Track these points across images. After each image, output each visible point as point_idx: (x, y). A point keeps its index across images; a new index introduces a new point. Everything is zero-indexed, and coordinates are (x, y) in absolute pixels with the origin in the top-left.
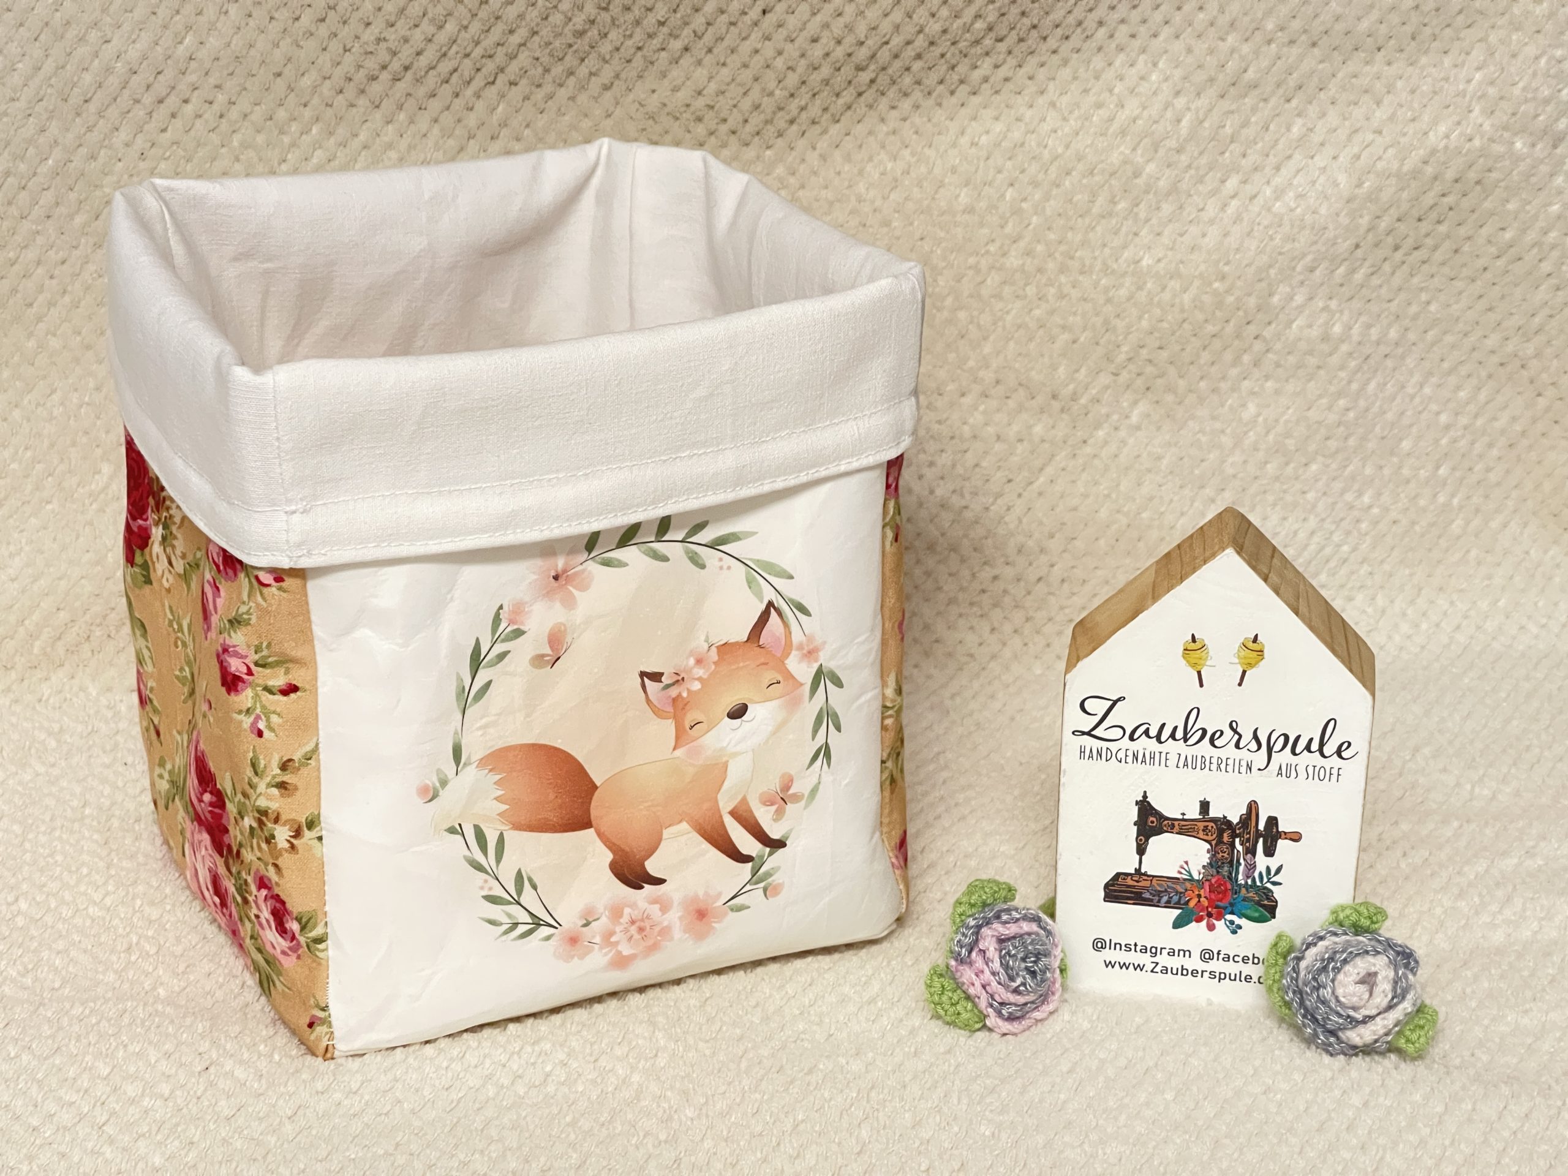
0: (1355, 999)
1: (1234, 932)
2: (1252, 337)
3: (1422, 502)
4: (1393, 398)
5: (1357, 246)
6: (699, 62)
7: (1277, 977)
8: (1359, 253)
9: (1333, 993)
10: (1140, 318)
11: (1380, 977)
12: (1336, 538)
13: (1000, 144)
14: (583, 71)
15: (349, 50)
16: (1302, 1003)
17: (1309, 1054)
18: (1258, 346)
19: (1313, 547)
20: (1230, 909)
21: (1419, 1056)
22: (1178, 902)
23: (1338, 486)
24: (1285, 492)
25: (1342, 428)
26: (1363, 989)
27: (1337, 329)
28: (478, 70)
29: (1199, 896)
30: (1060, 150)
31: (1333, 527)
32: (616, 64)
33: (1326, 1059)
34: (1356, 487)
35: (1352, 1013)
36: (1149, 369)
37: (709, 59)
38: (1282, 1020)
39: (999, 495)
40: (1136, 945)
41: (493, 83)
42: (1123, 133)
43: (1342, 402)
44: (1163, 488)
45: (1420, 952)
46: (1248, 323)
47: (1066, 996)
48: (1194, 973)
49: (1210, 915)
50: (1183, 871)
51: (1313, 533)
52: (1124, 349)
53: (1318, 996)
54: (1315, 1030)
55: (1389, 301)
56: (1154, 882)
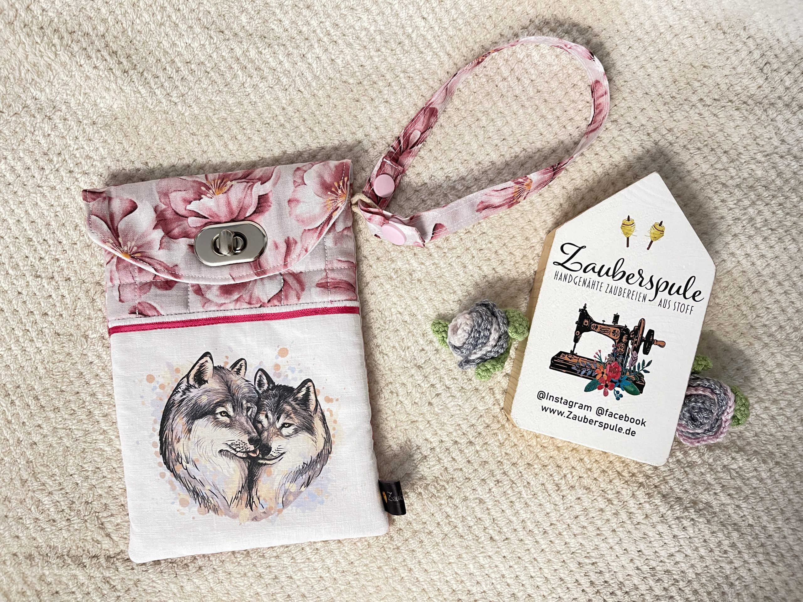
1: (618, 399)
20: (618, 384)
40: (562, 399)
48: (591, 422)
49: (606, 386)
50: (597, 356)
56: (580, 360)
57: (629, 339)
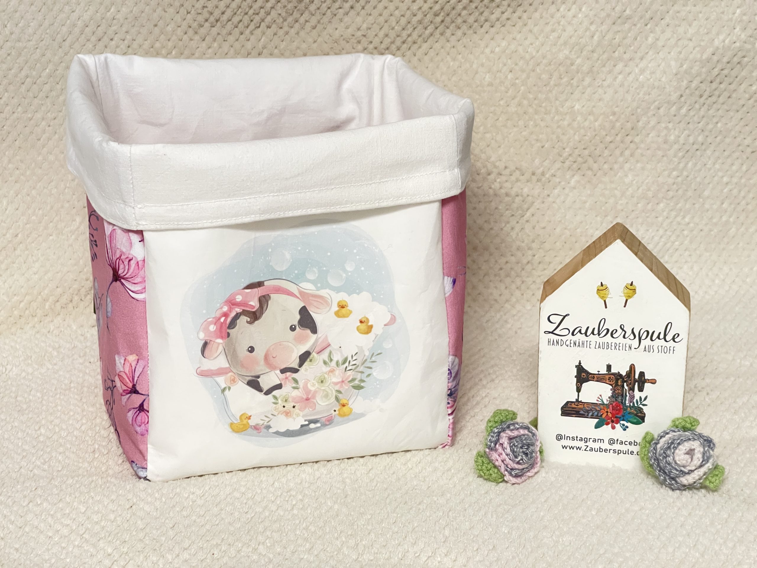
0: (684, 462)
1: (625, 430)
2: (629, 142)
3: (714, 220)
4: (700, 170)
5: (681, 96)
6: (358, 14)
7: (646, 453)
8: (683, 99)
9: (674, 459)
10: (575, 134)
11: (696, 451)
12: (673, 238)
13: (505, 51)
14: (302, 20)
15: (190, 13)
16: (658, 465)
17: (662, 490)
18: (632, 146)
19: (661, 244)
20: (622, 418)
21: (715, 490)
22: (597, 415)
23: (673, 214)
24: (648, 217)
25: (675, 186)
26: (687, 456)
27: (672, 138)
28: (252, 21)
29: (607, 412)
30: (534, 54)
31: (671, 234)
32: (318, 16)
33: (670, 492)
34: (682, 214)
35: (683, 469)
36: (580, 159)
37: (363, 12)
38: (649, 474)
39: (508, 222)
40: (577, 437)
41: (259, 27)
42: (565, 43)
43: (675, 173)
44: (587, 217)
45: (716, 440)
46: (627, 135)
47: (543, 464)
48: (606, 451)
49: (613, 422)
50: (599, 400)
51: (661, 237)
52: (567, 150)
53: (666, 461)
54: (665, 477)
55: (699, 123)
56: (585, 405)
57: (624, 382)
